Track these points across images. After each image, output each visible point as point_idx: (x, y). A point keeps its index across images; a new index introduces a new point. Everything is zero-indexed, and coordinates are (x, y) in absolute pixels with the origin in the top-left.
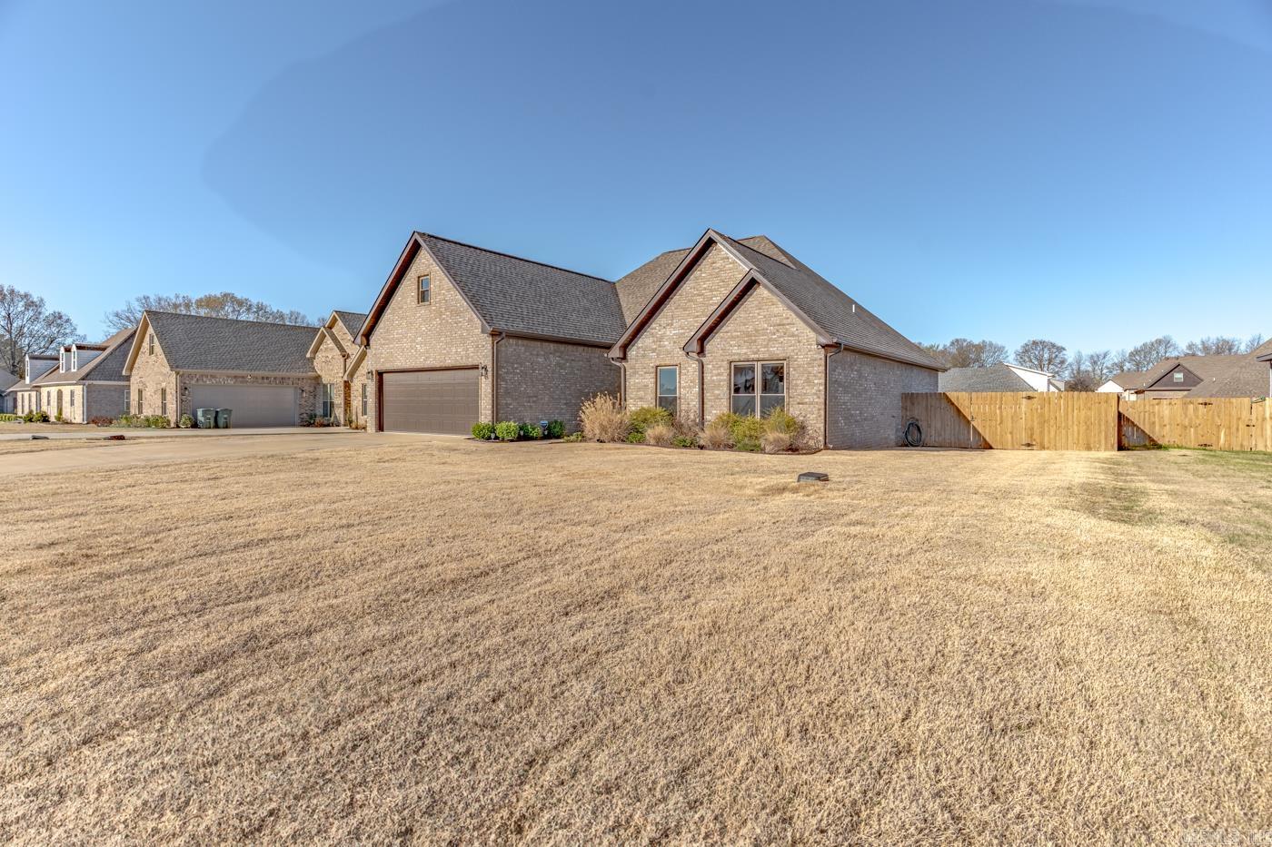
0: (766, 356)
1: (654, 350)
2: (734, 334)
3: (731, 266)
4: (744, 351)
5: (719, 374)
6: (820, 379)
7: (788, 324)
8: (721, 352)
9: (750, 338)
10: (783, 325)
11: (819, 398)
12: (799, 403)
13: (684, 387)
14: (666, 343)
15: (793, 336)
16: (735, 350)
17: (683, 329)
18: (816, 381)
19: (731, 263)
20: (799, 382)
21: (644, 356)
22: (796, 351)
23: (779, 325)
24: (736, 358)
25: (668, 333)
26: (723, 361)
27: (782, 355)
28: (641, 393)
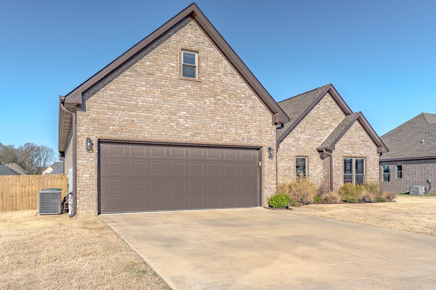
0: (358, 155)
1: (294, 146)
2: (346, 143)
3: (334, 106)
4: (349, 152)
5: (338, 163)
6: (377, 167)
7: (367, 141)
8: (339, 151)
9: (352, 145)
10: (365, 141)
11: (377, 176)
12: (371, 179)
13: (311, 170)
14: (301, 143)
15: (368, 147)
16: (346, 151)
17: (310, 136)
18: (376, 168)
19: (333, 105)
20: (371, 168)
21: (288, 149)
22: (369, 154)
23: (363, 141)
24: (346, 155)
25: (302, 137)
26: (340, 156)
27: (364, 156)
28: (287, 172)
